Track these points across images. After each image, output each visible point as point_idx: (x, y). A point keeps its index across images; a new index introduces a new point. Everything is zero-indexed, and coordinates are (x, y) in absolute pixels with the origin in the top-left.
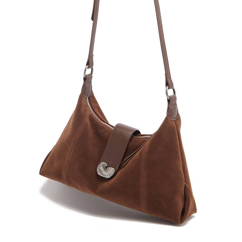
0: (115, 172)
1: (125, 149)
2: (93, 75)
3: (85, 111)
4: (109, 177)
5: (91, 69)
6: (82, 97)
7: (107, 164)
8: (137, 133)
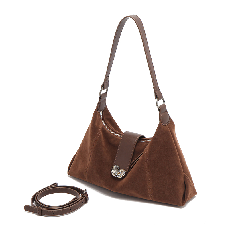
0: (126, 173)
1: (133, 153)
2: (107, 94)
3: (99, 124)
4: (122, 177)
5: (106, 90)
6: (97, 113)
7: (119, 166)
8: (142, 137)
